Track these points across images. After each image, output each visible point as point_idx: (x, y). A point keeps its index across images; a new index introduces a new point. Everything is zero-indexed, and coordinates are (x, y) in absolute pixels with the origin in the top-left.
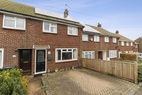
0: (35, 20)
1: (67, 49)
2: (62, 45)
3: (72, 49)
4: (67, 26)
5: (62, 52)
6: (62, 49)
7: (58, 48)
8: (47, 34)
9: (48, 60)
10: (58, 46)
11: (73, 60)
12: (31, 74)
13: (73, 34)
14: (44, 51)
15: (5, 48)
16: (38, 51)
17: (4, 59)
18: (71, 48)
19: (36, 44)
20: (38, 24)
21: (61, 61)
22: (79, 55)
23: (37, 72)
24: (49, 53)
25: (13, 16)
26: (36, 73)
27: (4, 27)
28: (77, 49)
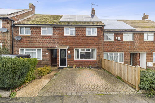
0: (58, 27)
1: (85, 49)
2: (80, 46)
3: (91, 50)
4: (85, 27)
5: (80, 51)
6: (80, 49)
7: (77, 48)
8: (67, 37)
9: (68, 58)
10: (77, 47)
11: (91, 59)
12: (57, 67)
13: (92, 35)
14: (65, 50)
15: (42, 48)
16: (61, 50)
17: (42, 55)
18: (89, 48)
19: (59, 45)
20: (60, 29)
21: (80, 59)
22: (98, 56)
23: (60, 65)
24: (69, 52)
26: (60, 66)
27: (42, 35)
28: (96, 49)
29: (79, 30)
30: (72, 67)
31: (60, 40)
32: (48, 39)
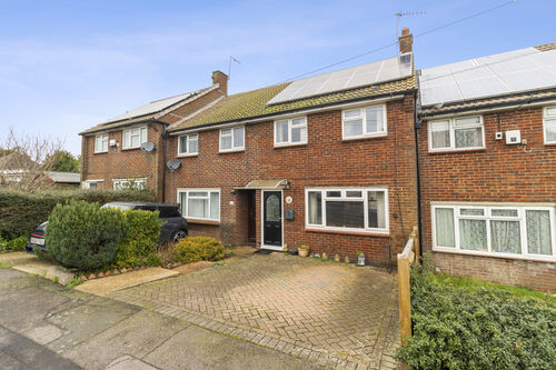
0: (258, 123)
1: (344, 191)
2: (324, 178)
3: (364, 191)
4: (340, 111)
5: (324, 198)
6: (324, 191)
7: (313, 186)
8: (283, 151)
9: (288, 220)
10: (311, 182)
11: (367, 230)
12: (255, 246)
13: (365, 134)
14: (278, 194)
15: (222, 187)
16: (267, 194)
17: (222, 209)
18: (356, 185)
19: (262, 177)
21: (323, 227)
22: (394, 216)
23: (265, 243)
24: (289, 200)
25: (228, 129)
26: (263, 246)
27: (221, 151)
28: (386, 191)
29: (319, 124)
30: (297, 253)
31: (263, 161)
32: (234, 162)
